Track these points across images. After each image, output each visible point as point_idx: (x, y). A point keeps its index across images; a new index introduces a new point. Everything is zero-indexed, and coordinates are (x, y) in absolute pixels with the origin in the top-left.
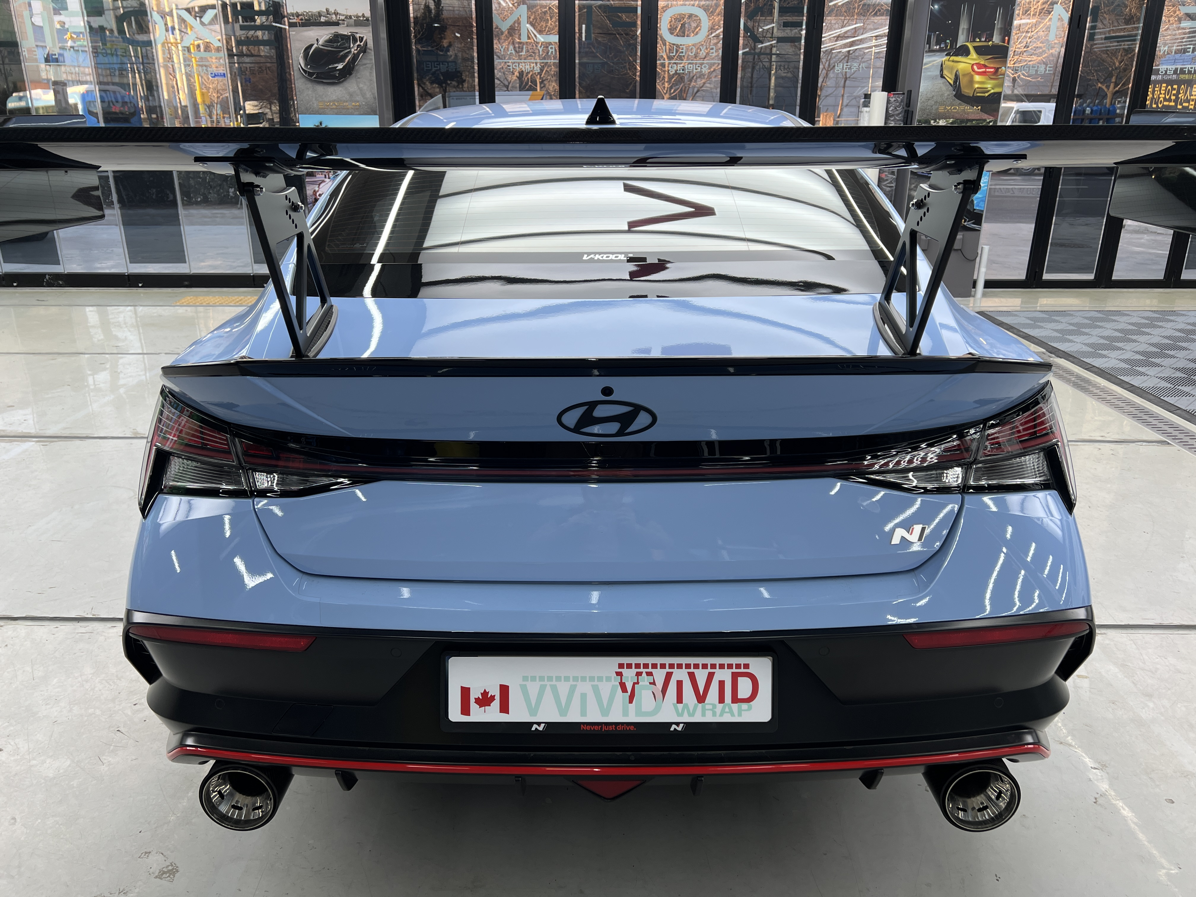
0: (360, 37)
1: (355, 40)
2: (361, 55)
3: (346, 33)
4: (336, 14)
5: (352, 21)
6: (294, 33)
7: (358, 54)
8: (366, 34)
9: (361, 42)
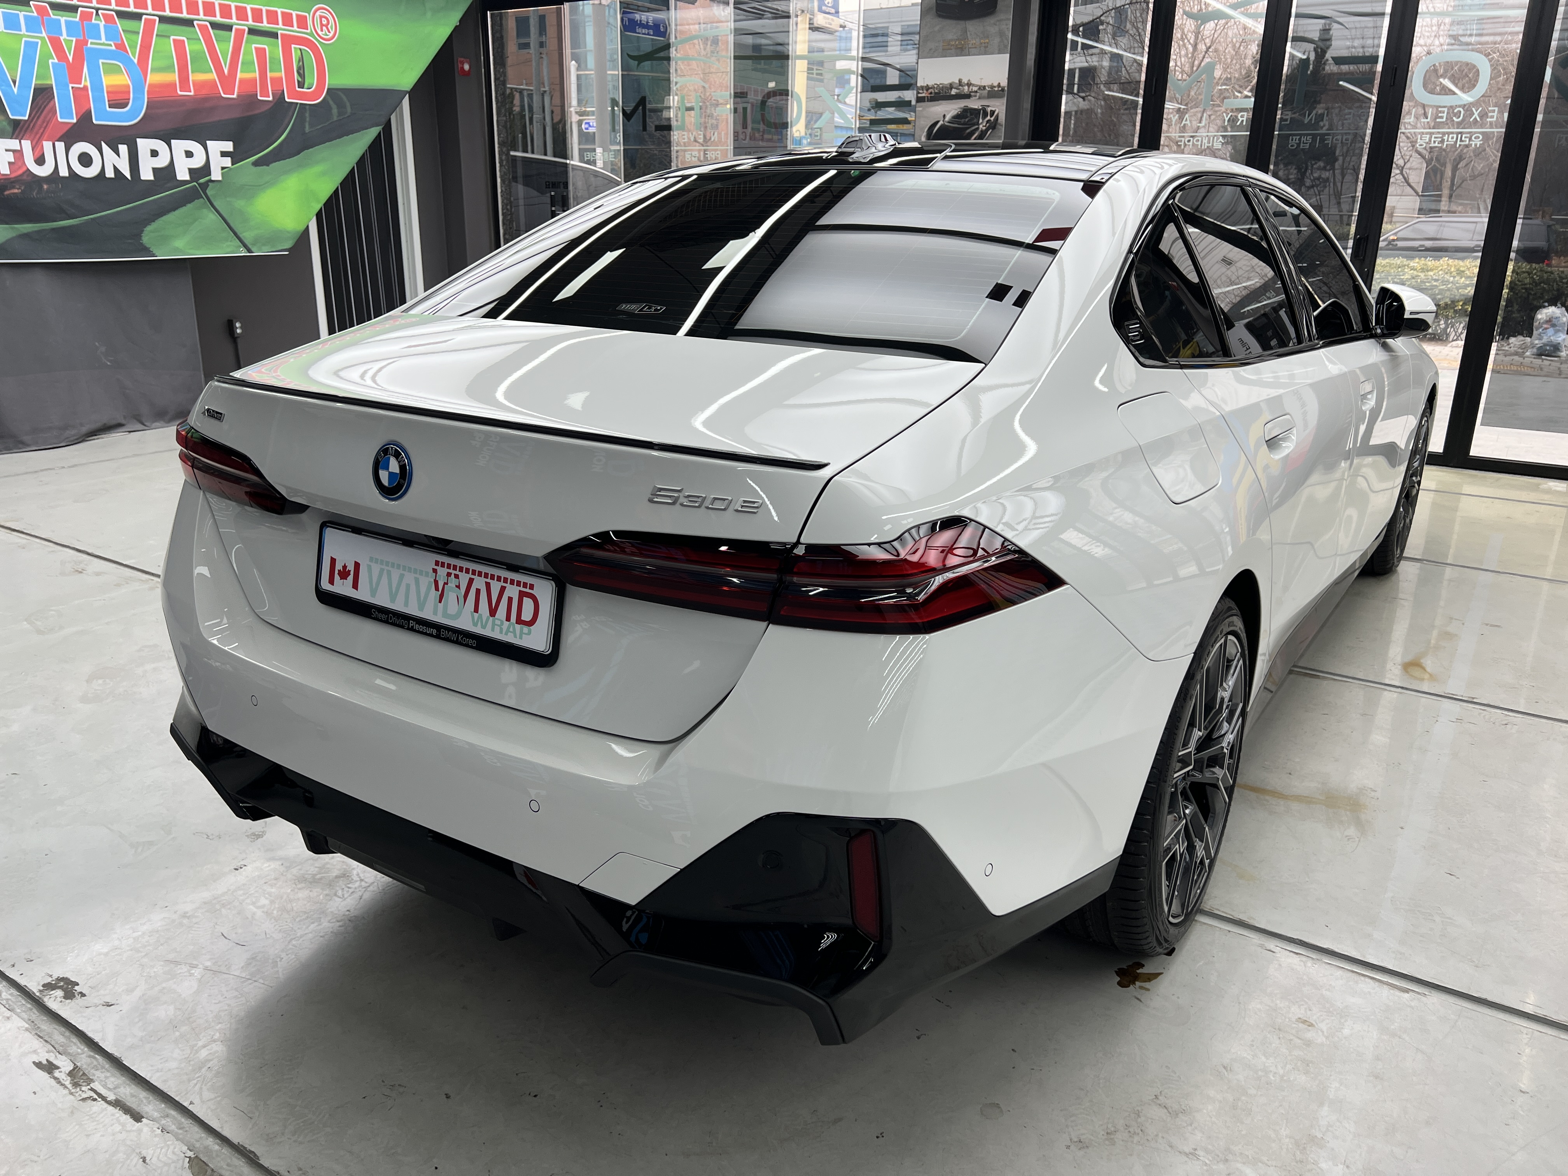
0: (991, 111)
1: (985, 114)
2: (989, 133)
3: (976, 107)
4: (969, 84)
5: (985, 92)
6: (920, 109)
7: (987, 130)
8: (999, 107)
9: (991, 117)
